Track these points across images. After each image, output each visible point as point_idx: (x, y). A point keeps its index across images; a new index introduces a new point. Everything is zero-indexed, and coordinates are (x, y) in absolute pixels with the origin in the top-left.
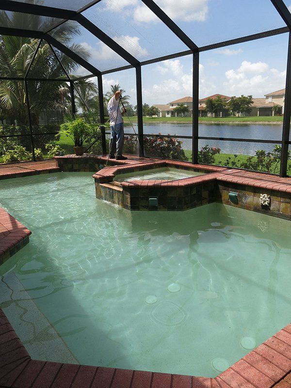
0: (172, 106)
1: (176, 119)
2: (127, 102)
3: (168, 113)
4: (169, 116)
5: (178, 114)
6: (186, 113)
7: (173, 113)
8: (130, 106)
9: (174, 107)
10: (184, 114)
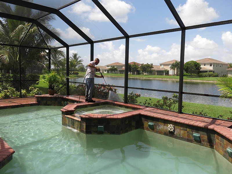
0: (108, 67)
1: (110, 75)
2: (82, 64)
3: (105, 70)
4: (106, 72)
5: (111, 72)
6: (116, 71)
7: (108, 71)
8: (83, 66)
9: (109, 68)
10: (115, 72)
